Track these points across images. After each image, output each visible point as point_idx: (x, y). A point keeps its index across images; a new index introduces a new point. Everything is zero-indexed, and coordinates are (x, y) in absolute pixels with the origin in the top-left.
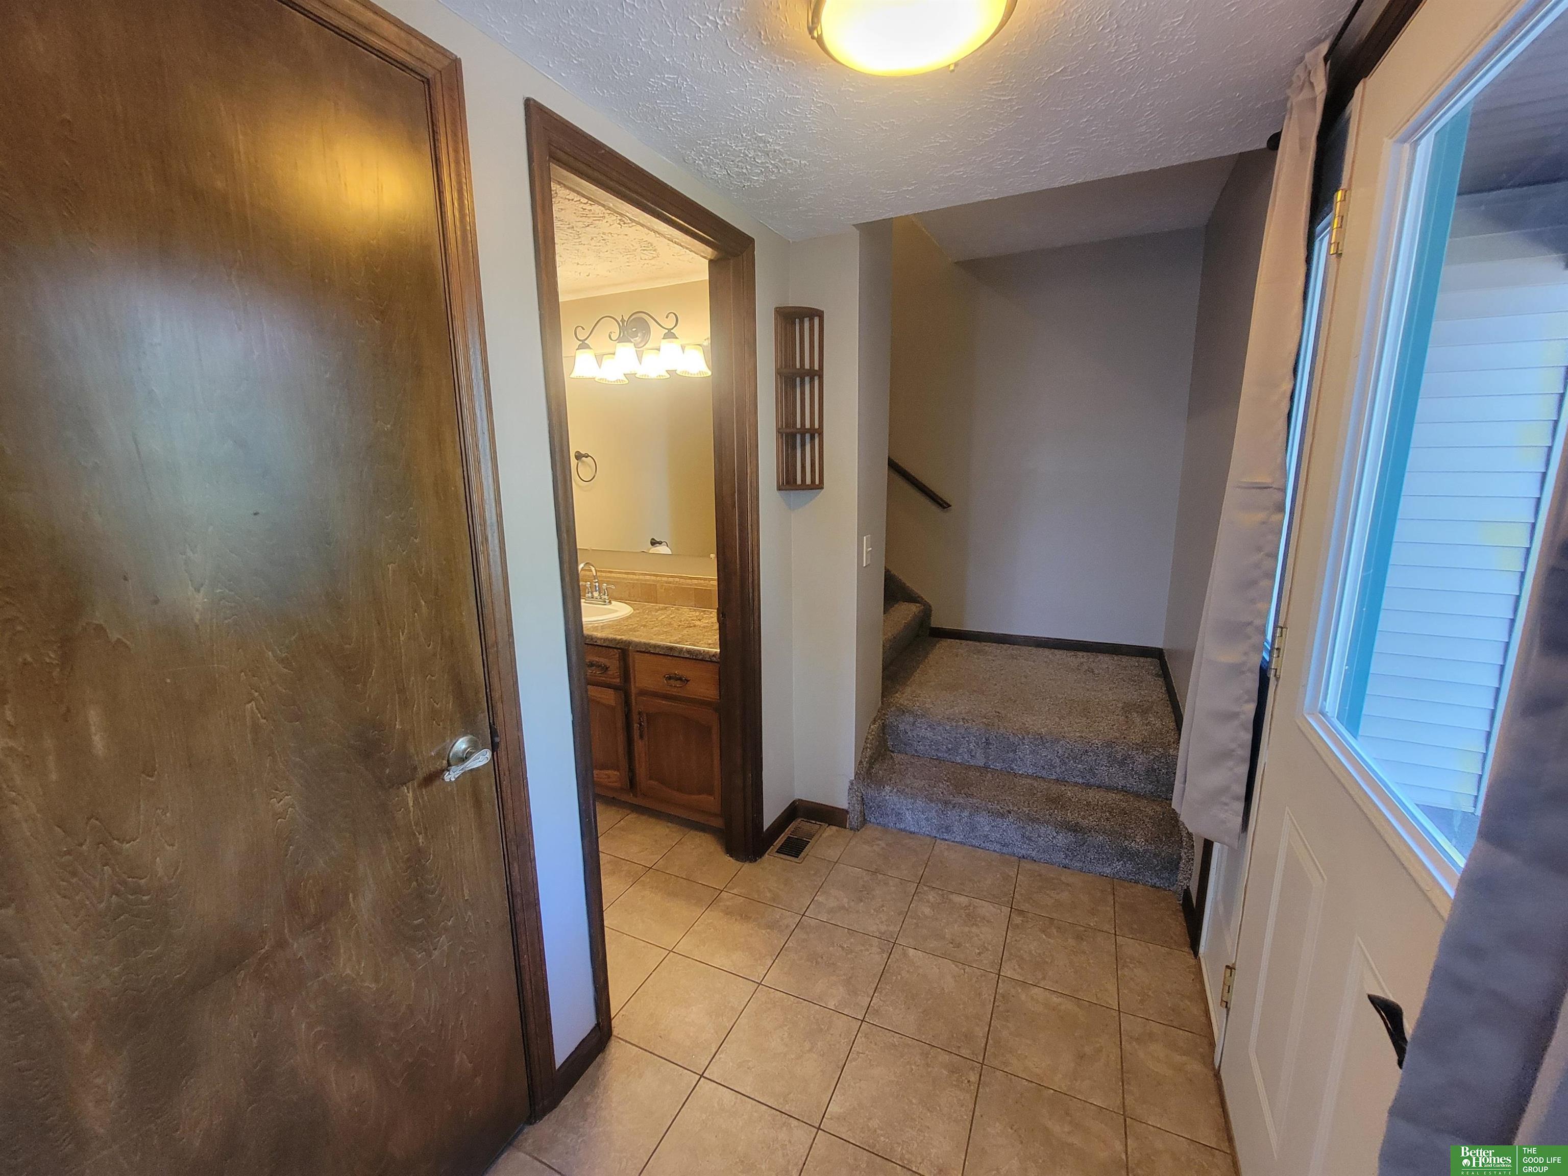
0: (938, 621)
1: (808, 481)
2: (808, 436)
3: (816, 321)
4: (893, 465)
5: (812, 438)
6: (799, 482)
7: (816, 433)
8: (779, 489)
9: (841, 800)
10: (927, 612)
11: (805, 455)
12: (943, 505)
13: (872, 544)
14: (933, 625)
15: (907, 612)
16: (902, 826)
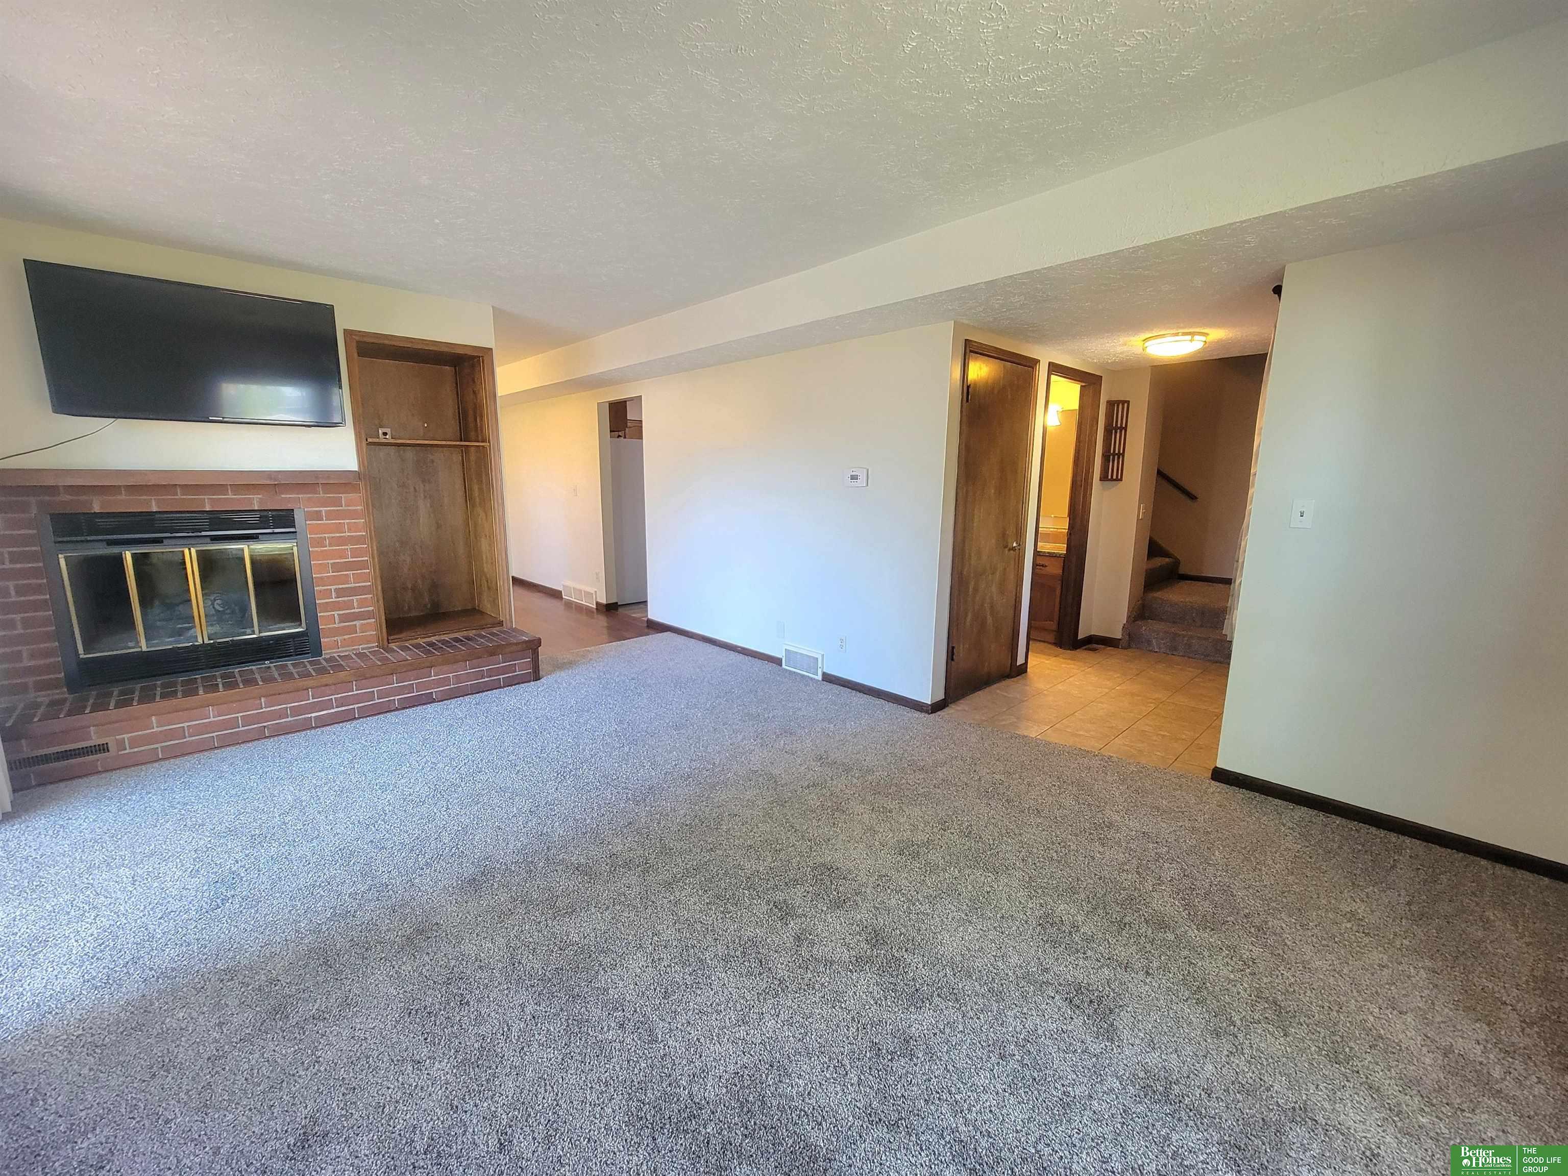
0: (1182, 570)
1: (1114, 477)
2: (1116, 457)
3: (1126, 405)
4: (1160, 473)
5: (1119, 458)
6: (1110, 477)
7: (1121, 455)
8: (1100, 480)
9: (1118, 635)
10: (1177, 563)
11: (1113, 466)
12: (1193, 497)
13: (1145, 508)
14: (1180, 573)
15: (1159, 561)
16: (1151, 648)
